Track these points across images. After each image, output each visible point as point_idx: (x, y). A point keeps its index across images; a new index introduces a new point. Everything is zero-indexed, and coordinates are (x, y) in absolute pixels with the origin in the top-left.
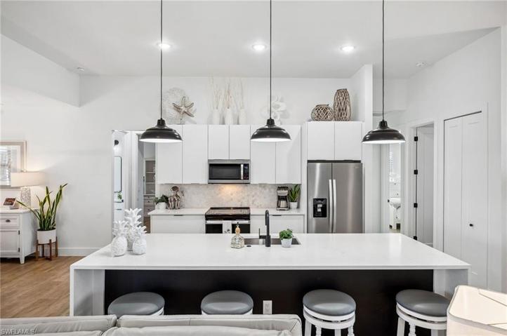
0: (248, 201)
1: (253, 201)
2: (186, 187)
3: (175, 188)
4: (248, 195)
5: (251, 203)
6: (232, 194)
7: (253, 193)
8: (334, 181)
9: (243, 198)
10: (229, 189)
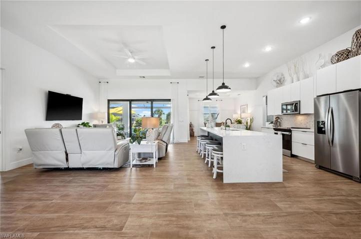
3: (277, 118)
5: (311, 126)
6: (301, 121)
10: (300, 118)
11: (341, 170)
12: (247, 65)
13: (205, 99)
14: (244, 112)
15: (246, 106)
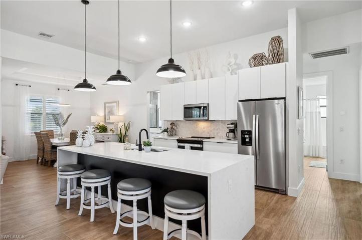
0: (214, 133)
1: (217, 133)
2: (179, 123)
3: (172, 124)
4: (214, 129)
5: (216, 134)
6: (204, 128)
7: (217, 128)
8: (257, 116)
9: (211, 131)
10: (203, 126)
14: (111, 113)
15: (115, 104)
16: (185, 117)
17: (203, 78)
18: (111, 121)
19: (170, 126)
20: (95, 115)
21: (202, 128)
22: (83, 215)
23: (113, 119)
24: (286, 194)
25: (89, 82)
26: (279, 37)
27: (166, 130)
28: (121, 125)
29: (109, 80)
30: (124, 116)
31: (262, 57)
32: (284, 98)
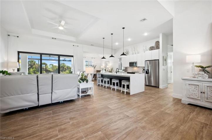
0: (139, 71)
2: (128, 68)
7: (140, 69)
8: (150, 65)
10: (135, 68)
11: (153, 85)
12: (117, 44)
13: (102, 58)
14: (107, 65)
15: (108, 62)
16: (130, 66)
17: (135, 54)
18: (107, 67)
19: (125, 69)
20: (102, 66)
21: (135, 69)
22: (104, 87)
23: (108, 67)
24: (159, 88)
25: (104, 57)
26: (158, 41)
27: (124, 70)
28: (110, 68)
29: (110, 57)
30: (111, 66)
31: (153, 47)
32: (159, 60)
